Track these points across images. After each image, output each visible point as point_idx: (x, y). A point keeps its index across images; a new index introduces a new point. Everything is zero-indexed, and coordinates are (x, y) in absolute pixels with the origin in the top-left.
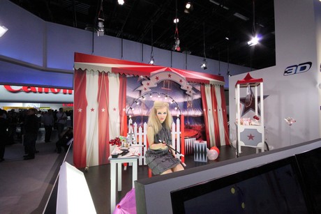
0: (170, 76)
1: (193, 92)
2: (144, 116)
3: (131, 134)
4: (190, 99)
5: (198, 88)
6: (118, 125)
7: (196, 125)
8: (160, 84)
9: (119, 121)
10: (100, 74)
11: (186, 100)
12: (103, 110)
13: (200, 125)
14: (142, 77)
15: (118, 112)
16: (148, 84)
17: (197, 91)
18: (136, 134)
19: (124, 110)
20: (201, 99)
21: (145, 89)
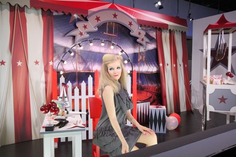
0: (115, 16)
1: (146, 40)
2: (80, 73)
3: (63, 97)
4: (142, 50)
5: (153, 34)
6: (43, 86)
7: (150, 85)
8: (102, 27)
9: (43, 79)
10: (12, 9)
11: (137, 51)
12: (19, 63)
13: (155, 85)
14: (75, 16)
15: (41, 66)
16: (85, 27)
17: (151, 39)
18: (71, 97)
19: (51, 63)
20: (156, 50)
21: (81, 34)
